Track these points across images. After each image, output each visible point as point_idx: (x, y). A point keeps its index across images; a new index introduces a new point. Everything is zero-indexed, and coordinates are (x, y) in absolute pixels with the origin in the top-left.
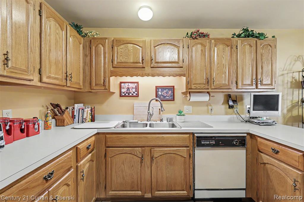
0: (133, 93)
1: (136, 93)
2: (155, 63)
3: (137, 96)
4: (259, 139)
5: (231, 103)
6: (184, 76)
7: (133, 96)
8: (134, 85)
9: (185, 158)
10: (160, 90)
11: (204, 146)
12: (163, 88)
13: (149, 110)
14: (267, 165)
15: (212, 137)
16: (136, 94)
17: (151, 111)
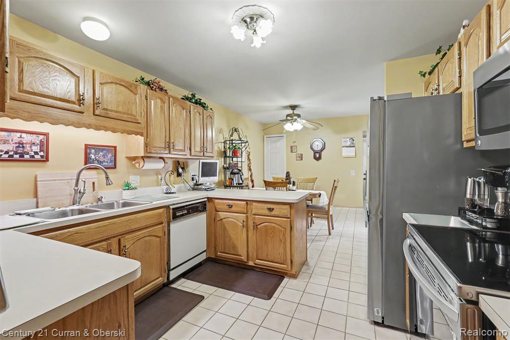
0: (33, 154)
1: (42, 154)
2: (103, 109)
3: (46, 159)
4: (216, 201)
5: (180, 170)
6: (141, 136)
7: (32, 160)
8: (37, 139)
9: (160, 237)
10: (93, 151)
11: (178, 217)
12: (99, 148)
13: (77, 185)
14: (223, 220)
15: (184, 207)
16: (42, 157)
17: (81, 187)
